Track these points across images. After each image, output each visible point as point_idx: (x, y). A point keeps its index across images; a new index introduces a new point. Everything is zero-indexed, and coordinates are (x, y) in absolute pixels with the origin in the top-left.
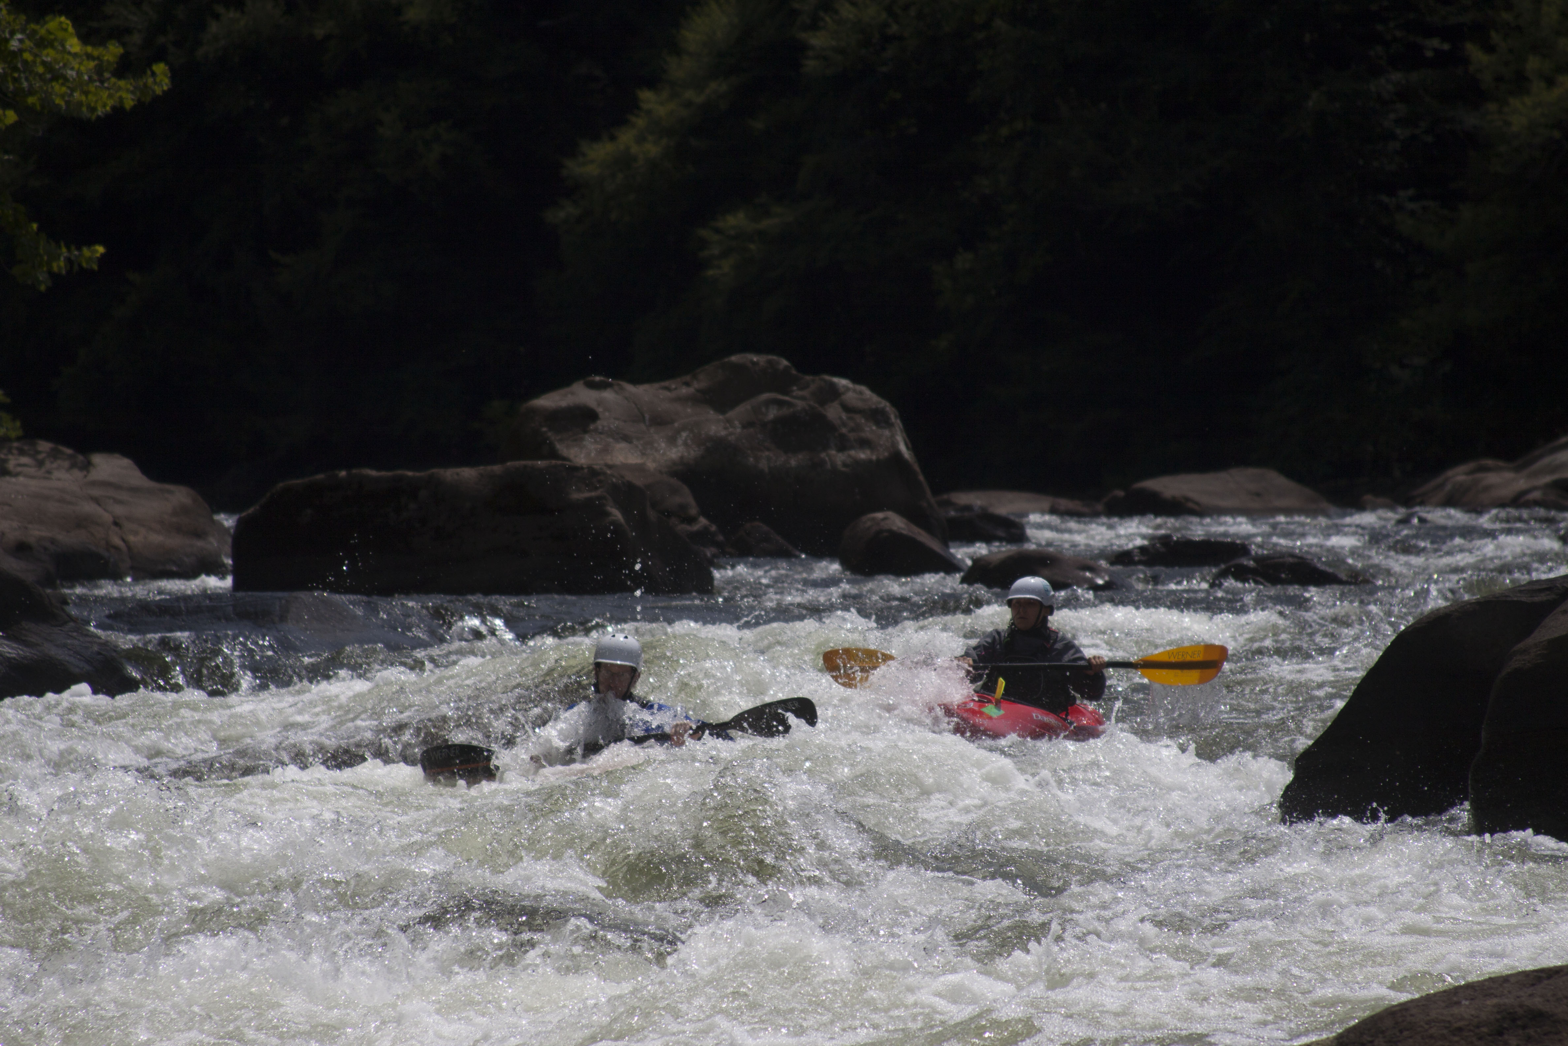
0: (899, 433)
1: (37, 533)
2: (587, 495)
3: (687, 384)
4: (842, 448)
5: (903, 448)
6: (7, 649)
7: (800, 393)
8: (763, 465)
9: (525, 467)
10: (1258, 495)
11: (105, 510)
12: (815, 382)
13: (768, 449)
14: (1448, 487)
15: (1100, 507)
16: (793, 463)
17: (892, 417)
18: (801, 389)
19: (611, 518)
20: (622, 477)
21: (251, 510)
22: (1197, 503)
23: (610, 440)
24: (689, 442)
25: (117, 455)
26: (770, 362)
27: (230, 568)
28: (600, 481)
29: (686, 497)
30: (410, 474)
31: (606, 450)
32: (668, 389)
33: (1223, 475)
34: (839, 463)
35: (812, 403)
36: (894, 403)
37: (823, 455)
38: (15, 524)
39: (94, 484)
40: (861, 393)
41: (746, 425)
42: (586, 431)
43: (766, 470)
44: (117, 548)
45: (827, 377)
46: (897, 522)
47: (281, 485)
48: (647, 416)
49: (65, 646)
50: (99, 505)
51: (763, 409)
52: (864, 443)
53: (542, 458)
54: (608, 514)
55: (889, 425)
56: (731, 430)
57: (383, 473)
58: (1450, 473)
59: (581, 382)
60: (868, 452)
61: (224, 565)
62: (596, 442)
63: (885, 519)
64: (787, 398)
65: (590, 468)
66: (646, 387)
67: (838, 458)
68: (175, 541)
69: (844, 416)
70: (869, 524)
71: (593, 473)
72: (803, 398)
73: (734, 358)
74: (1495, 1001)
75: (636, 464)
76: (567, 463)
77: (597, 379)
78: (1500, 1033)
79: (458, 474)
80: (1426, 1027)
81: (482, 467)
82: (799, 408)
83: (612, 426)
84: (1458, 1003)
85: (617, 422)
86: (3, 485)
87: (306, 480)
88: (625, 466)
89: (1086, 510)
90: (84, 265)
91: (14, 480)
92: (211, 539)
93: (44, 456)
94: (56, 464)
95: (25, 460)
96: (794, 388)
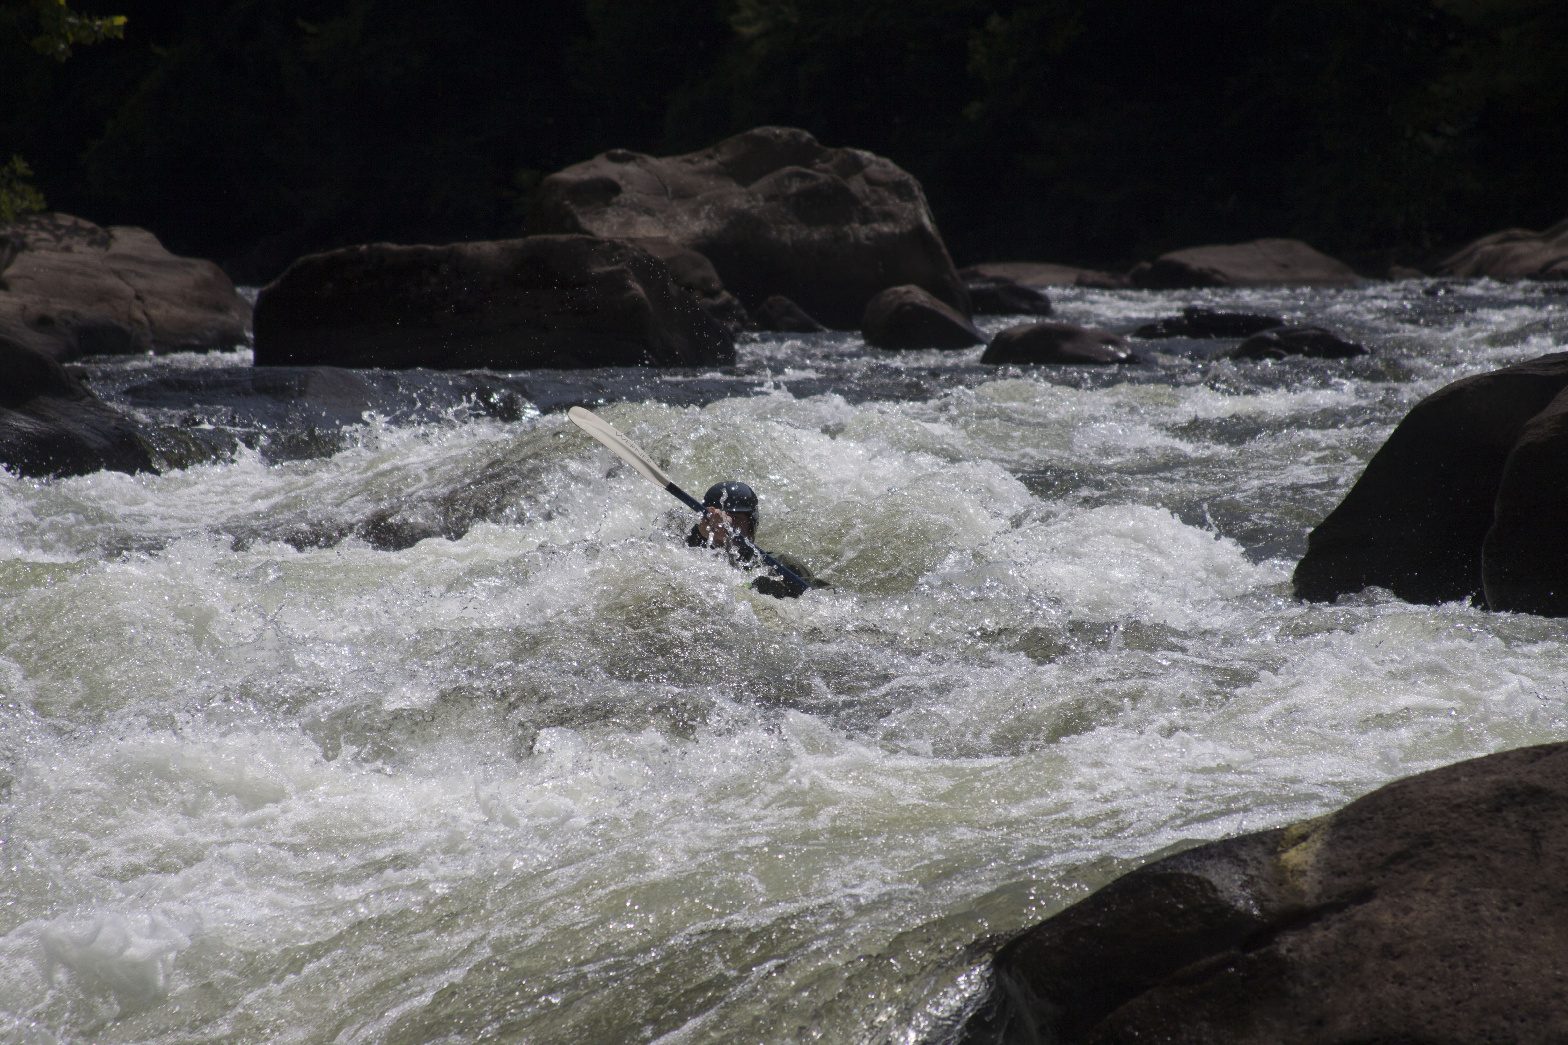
0: (922, 205)
1: (59, 306)
2: (608, 269)
3: (710, 157)
4: (865, 221)
5: (926, 221)
6: (24, 424)
8: (786, 238)
9: (546, 240)
10: (1285, 266)
11: (128, 284)
12: (837, 155)
13: (791, 223)
14: (1477, 257)
15: (1126, 279)
16: (816, 236)
17: (916, 190)
18: (825, 161)
19: (633, 292)
20: (644, 250)
21: (272, 285)
22: (1224, 275)
23: (633, 213)
24: (712, 215)
25: (138, 228)
26: (793, 135)
27: (251, 342)
28: (621, 255)
29: (708, 271)
30: (431, 247)
31: (629, 223)
32: (690, 161)
33: (1250, 247)
34: (862, 236)
35: (835, 176)
36: (918, 177)
37: (846, 228)
38: (37, 298)
39: (116, 257)
40: (884, 165)
41: (769, 198)
42: (608, 204)
43: (789, 243)
44: (139, 322)
45: (850, 150)
46: (919, 296)
47: (301, 258)
48: (670, 189)
49: (82, 420)
50: (121, 278)
51: (786, 182)
52: (888, 217)
53: (564, 231)
54: (630, 288)
55: (912, 198)
56: (753, 203)
57: (404, 247)
58: (1479, 243)
59: (604, 155)
60: (891, 225)
61: (245, 339)
62: (618, 215)
63: (908, 292)
64: (810, 171)
65: (611, 241)
66: (668, 159)
67: (861, 231)
68: (196, 315)
69: (867, 189)
70: (892, 297)
71: (614, 246)
72: (825, 171)
73: (756, 131)
74: (1494, 777)
75: (659, 238)
76: (588, 237)
77: (620, 151)
78: (1499, 810)
79: (478, 248)
80: (1425, 803)
81: (503, 242)
82: (821, 181)
83: (635, 199)
84: (1457, 780)
85: (639, 195)
86: (23, 257)
87: (327, 254)
88: (647, 240)
89: (1112, 282)
90: (108, 35)
91: (36, 253)
92: (234, 313)
93: (63, 231)
94: (76, 238)
95: (44, 235)
96: (818, 161)
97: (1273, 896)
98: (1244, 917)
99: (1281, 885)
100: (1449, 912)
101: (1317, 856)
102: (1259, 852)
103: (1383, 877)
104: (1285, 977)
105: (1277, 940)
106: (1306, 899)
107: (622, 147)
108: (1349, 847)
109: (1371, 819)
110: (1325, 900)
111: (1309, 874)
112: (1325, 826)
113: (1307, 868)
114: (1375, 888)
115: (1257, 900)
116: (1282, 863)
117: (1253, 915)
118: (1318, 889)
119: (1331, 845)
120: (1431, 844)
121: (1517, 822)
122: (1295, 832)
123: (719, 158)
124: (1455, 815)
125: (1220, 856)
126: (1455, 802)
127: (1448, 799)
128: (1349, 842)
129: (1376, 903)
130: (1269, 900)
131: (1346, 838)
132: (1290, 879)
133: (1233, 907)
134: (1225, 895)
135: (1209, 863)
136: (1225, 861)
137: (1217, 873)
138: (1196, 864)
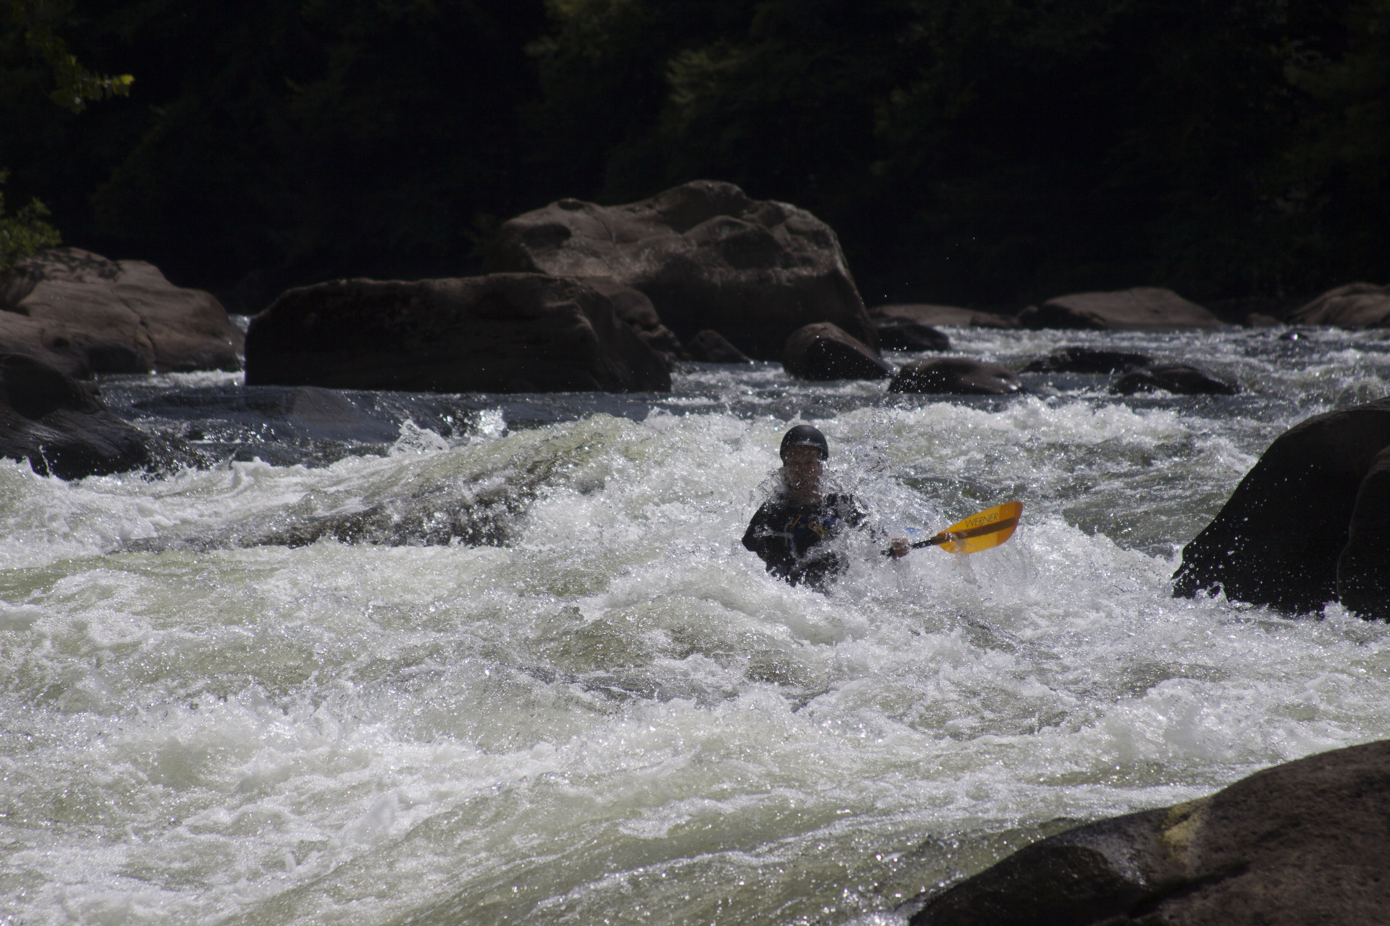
0: (837, 252)
1: (73, 330)
2: (560, 304)
3: (650, 207)
4: (786, 266)
5: (840, 266)
6: (45, 434)
7: (750, 216)
8: (716, 279)
9: (505, 278)
10: (1156, 312)
11: (134, 311)
12: (763, 206)
13: (721, 265)
14: (1326, 307)
15: (1015, 321)
16: (743, 278)
17: (832, 238)
18: (752, 212)
19: (581, 325)
20: (591, 288)
21: (262, 313)
22: (1101, 318)
23: (581, 255)
24: (651, 258)
25: (144, 262)
26: (724, 188)
27: (243, 364)
28: (571, 292)
29: (648, 307)
30: (403, 283)
31: (577, 264)
32: (633, 210)
33: (1125, 294)
34: (784, 278)
35: (760, 225)
36: (834, 227)
37: (770, 271)
38: (54, 322)
39: (123, 287)
40: (804, 217)
41: (702, 244)
42: (559, 247)
43: (719, 284)
44: (143, 345)
45: (774, 202)
46: (834, 332)
47: (289, 291)
48: (614, 234)
49: (96, 431)
50: (128, 306)
51: (717, 230)
52: (807, 262)
53: (520, 270)
54: (579, 321)
55: (828, 245)
56: (688, 247)
57: (379, 282)
58: (1328, 295)
59: (556, 203)
60: (810, 269)
61: (238, 362)
62: (568, 257)
63: (825, 329)
64: (738, 220)
65: (563, 280)
66: (613, 208)
67: (783, 274)
68: (194, 340)
69: (789, 237)
70: (810, 333)
71: (565, 284)
72: (752, 221)
73: (692, 184)
74: (1355, 766)
75: (604, 277)
76: (543, 275)
77: (571, 200)
78: (1359, 796)
80: (1294, 788)
81: (467, 278)
82: (749, 229)
83: (583, 243)
84: (1322, 768)
85: (587, 240)
86: (43, 287)
87: (311, 287)
88: (594, 279)
89: (1003, 323)
90: (115, 91)
91: (53, 282)
92: (226, 338)
93: (77, 263)
94: (88, 270)
95: (60, 266)
96: (745, 211)
97: (1158, 868)
98: (1131, 886)
99: (1165, 858)
100: (1314, 885)
101: (1197, 833)
102: (1145, 829)
103: (1256, 853)
105: (1160, 907)
106: (1187, 872)
107: (572, 196)
108: (1225, 826)
109: (1245, 801)
110: (1203, 873)
111: (1189, 849)
112: (1205, 807)
113: (1188, 844)
114: (1249, 863)
115: (1144, 872)
116: (1165, 839)
117: (1139, 885)
118: (1197, 863)
119: (1209, 824)
120: (1298, 824)
121: (1375, 806)
122: (1177, 812)
123: (658, 207)
124: (1320, 799)
125: (1110, 831)
126: (1320, 788)
127: (1314, 785)
128: (1225, 822)
129: (1249, 876)
130: (1154, 872)
131: (1223, 818)
132: (1173, 853)
133: (1122, 877)
134: (1116, 867)
135: (1101, 838)
136: (1115, 836)
137: (1108, 846)
138: (1089, 838)
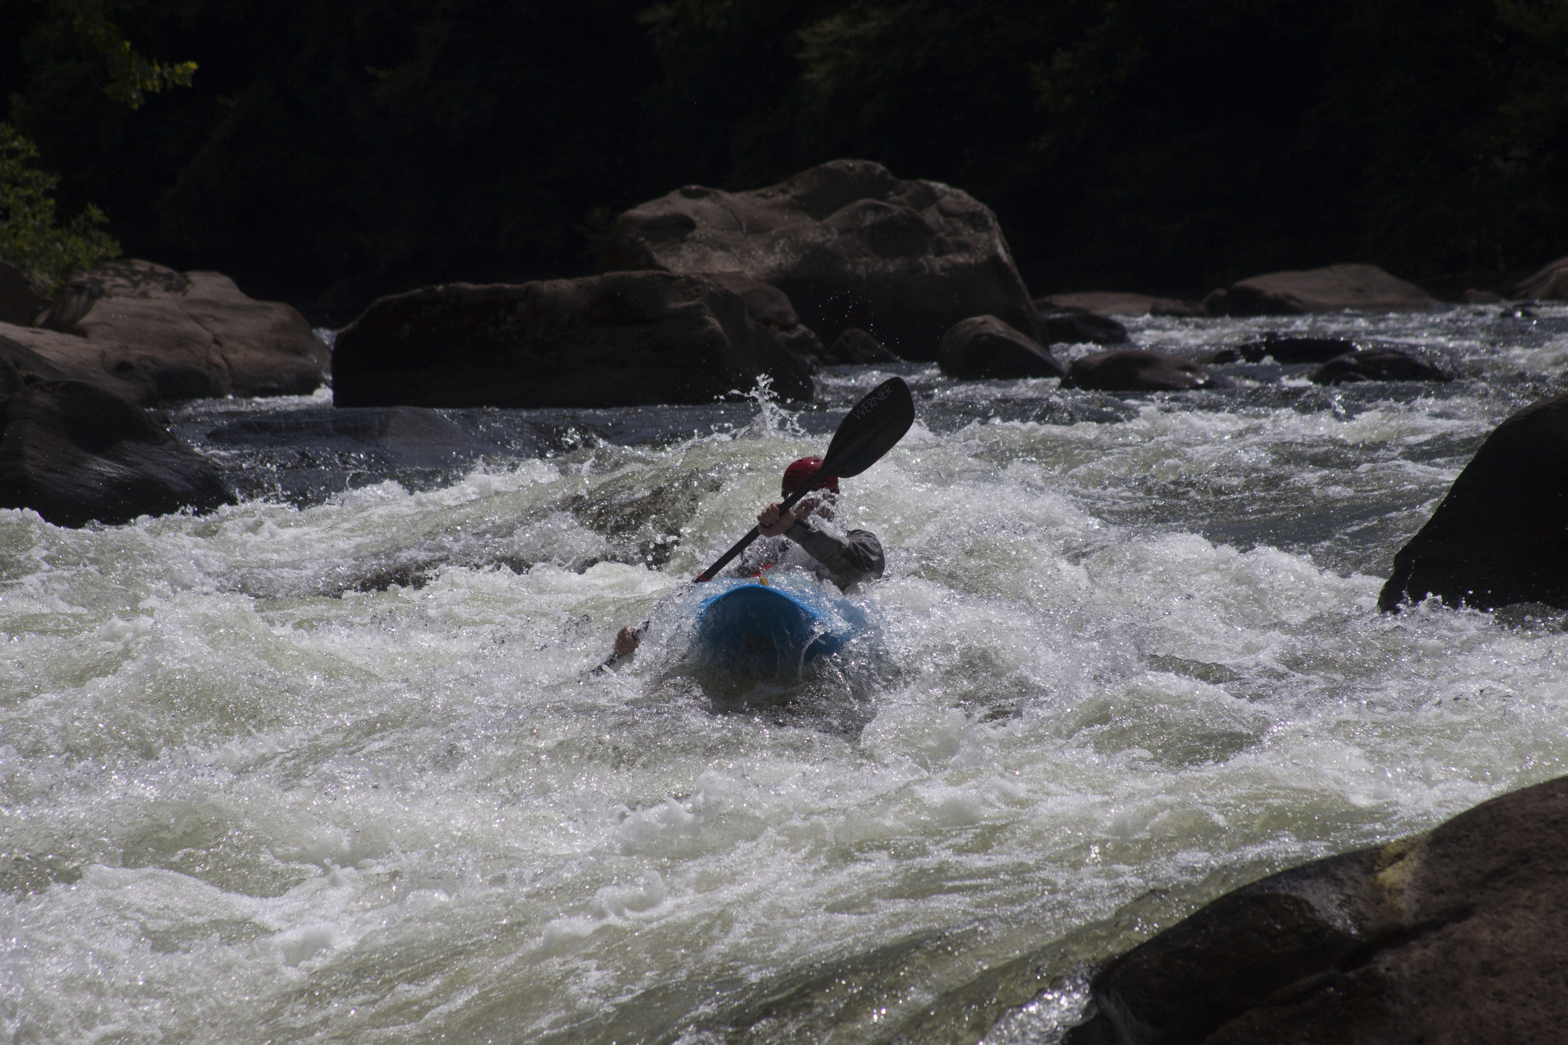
0: (997, 236)
1: (138, 352)
2: (685, 304)
3: (784, 191)
4: (940, 253)
5: (1001, 251)
6: (108, 469)
7: (897, 198)
8: (861, 271)
9: (622, 277)
10: (1360, 291)
11: (205, 328)
12: (912, 187)
13: (866, 255)
14: (1553, 279)
15: (1201, 307)
16: (891, 268)
17: (990, 219)
18: (898, 194)
19: (710, 327)
20: (720, 286)
21: (350, 326)
22: (1299, 301)
23: (708, 249)
24: (787, 249)
25: (215, 273)
26: (866, 167)
27: (329, 381)
28: (697, 290)
29: (784, 305)
30: (507, 286)
31: (704, 259)
32: (764, 196)
33: (1325, 272)
34: (937, 267)
35: (909, 208)
36: (992, 207)
37: (921, 260)
39: (193, 302)
40: (958, 196)
41: (843, 232)
42: (683, 240)
43: (865, 276)
44: (217, 366)
45: (924, 182)
46: (996, 326)
47: (379, 300)
48: (744, 224)
49: (166, 465)
50: (200, 323)
51: (861, 215)
52: (963, 247)
53: (640, 268)
54: (707, 323)
55: (987, 228)
56: (828, 236)
57: (480, 286)
58: (1554, 265)
59: (678, 191)
60: (966, 255)
61: (324, 380)
62: (693, 251)
63: (984, 322)
64: (883, 203)
65: (687, 277)
66: (743, 194)
67: (937, 263)
68: (275, 359)
69: (942, 220)
70: (968, 328)
71: (690, 282)
72: (900, 203)
73: (830, 164)
75: (734, 273)
76: (665, 273)
77: (694, 187)
79: (555, 286)
80: (1522, 820)
81: (579, 279)
82: (896, 213)
83: (709, 235)
84: (1554, 796)
85: (714, 231)
86: (101, 304)
87: (404, 295)
88: (723, 275)
89: (1188, 309)
90: (178, 82)
91: (114, 299)
92: (312, 356)
93: (140, 276)
94: (153, 284)
95: (121, 281)
96: (891, 193)
97: (1371, 915)
98: (1342, 937)
99: (1378, 904)
100: (1548, 928)
101: (1414, 874)
102: (1356, 871)
103: (1481, 894)
104: (1384, 996)
105: (1375, 959)
106: (1404, 918)
107: (695, 183)
108: (1446, 865)
109: (1467, 836)
110: (1422, 918)
111: (1406, 892)
112: (1423, 845)
113: (1404, 886)
114: (1473, 905)
115: (1354, 919)
116: (1379, 882)
117: (1351, 935)
118: (1416, 907)
119: (1427, 863)
120: (1528, 861)
122: (1391, 851)
124: (1552, 831)
125: (1316, 875)
126: (1552, 818)
127: (1545, 815)
128: (1446, 860)
129: (1475, 920)
130: (1367, 919)
131: (1442, 856)
132: (1388, 898)
133: (1331, 927)
134: (1323, 915)
135: (1306, 883)
136: (1322, 880)
137: (1314, 893)
138: (1293, 884)
